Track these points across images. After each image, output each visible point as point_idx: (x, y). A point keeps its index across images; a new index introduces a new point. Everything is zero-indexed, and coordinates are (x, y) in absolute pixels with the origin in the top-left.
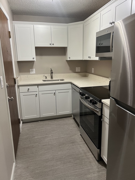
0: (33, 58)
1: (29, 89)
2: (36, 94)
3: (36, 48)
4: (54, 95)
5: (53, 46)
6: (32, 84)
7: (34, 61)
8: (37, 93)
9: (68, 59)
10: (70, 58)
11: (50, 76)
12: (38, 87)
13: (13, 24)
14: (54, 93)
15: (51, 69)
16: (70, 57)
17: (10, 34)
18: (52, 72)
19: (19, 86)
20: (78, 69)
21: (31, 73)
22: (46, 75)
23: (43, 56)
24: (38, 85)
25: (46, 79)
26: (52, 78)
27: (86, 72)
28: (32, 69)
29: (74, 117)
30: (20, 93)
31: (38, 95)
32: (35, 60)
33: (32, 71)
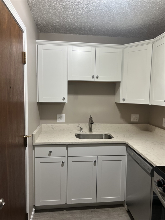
0: (64, 99)
1: (50, 152)
2: (63, 162)
3: (70, 83)
4: (95, 164)
5: (97, 80)
6: (58, 142)
7: (64, 103)
8: (65, 160)
9: (121, 102)
10: (124, 100)
11: (88, 127)
12: (67, 149)
13: (37, 45)
14: (95, 161)
15: (91, 116)
16: (125, 98)
17: (25, 56)
18: (93, 122)
19: (34, 146)
20: (135, 118)
21: (58, 121)
22: (82, 125)
23: (79, 95)
24: (67, 146)
25: (81, 133)
26: (91, 130)
27: (148, 123)
28: (61, 114)
29: (129, 210)
30: (35, 157)
31: (65, 164)
32: (66, 101)
33: (60, 117)
